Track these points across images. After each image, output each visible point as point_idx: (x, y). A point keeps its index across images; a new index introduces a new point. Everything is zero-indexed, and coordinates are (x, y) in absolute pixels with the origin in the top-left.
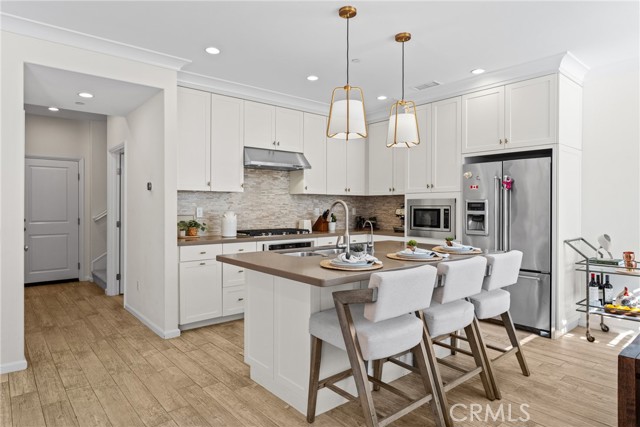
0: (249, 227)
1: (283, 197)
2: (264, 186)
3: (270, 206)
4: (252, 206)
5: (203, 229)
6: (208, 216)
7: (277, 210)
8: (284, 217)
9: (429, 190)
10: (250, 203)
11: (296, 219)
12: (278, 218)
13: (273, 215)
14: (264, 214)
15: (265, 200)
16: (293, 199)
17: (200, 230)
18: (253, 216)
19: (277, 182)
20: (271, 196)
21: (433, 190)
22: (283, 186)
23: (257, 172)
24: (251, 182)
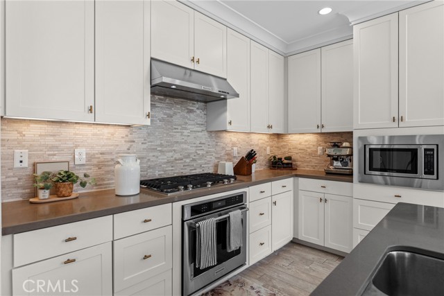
0: (157, 174)
1: (200, 134)
2: (177, 119)
3: (185, 146)
4: (161, 145)
5: (83, 184)
6: (95, 161)
7: (193, 150)
8: (200, 159)
9: (396, 124)
10: (158, 142)
11: (215, 161)
12: (194, 160)
13: (188, 156)
14: (177, 156)
15: (178, 137)
16: (211, 137)
17: (76, 186)
18: (163, 158)
19: (192, 115)
20: (186, 133)
21: (401, 124)
22: (200, 121)
23: (168, 100)
24: (160, 114)
